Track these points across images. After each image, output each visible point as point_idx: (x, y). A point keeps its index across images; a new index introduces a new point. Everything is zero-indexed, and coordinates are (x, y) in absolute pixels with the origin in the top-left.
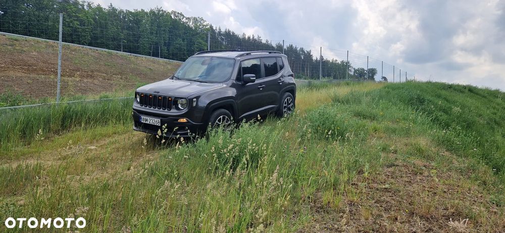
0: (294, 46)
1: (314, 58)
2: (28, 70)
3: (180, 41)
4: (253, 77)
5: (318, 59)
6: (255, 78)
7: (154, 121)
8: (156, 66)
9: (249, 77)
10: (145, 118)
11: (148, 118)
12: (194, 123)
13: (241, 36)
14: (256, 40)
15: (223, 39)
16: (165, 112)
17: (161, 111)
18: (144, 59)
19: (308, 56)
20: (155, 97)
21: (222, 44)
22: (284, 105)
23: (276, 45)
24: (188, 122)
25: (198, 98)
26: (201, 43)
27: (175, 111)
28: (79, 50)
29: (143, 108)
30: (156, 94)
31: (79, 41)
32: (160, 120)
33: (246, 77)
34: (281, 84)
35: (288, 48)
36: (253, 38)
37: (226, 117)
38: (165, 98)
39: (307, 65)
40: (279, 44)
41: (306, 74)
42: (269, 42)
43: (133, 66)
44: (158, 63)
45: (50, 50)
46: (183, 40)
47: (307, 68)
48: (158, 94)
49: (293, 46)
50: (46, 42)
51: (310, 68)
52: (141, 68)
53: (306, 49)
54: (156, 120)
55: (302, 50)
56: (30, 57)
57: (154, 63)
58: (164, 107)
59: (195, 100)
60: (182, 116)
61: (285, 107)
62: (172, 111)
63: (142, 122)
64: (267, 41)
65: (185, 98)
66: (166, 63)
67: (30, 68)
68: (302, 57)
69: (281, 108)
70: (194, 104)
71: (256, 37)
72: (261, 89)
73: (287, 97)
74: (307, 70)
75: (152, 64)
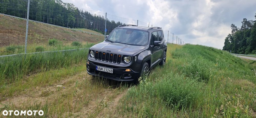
3: (60, 15)
7: (107, 70)
8: (49, 28)
9: (157, 43)
10: (100, 67)
11: (103, 68)
12: (135, 72)
13: (93, 15)
14: (101, 18)
15: (84, 16)
16: (116, 64)
17: (112, 64)
18: (42, 24)
20: (108, 54)
21: (83, 19)
22: (164, 58)
23: (112, 21)
24: (132, 71)
26: (72, 17)
27: (123, 64)
29: (98, 61)
30: (109, 52)
32: (113, 70)
36: (100, 16)
37: (147, 67)
38: (116, 55)
43: (35, 28)
44: (50, 27)
46: (62, 15)
48: (110, 52)
49: (120, 22)
52: (41, 29)
54: (109, 69)
57: (48, 27)
58: (115, 61)
59: (136, 57)
60: (128, 68)
62: (121, 64)
63: (98, 70)
65: (131, 56)
66: (54, 27)
69: (163, 60)
70: (136, 60)
71: (101, 16)
75: (47, 27)
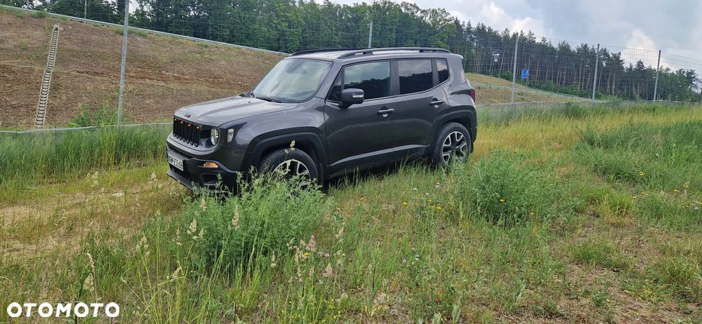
0: (590, 47)
1: (626, 65)
2: (213, 82)
3: (410, 44)
4: (360, 94)
5: (634, 67)
6: (361, 96)
7: (177, 162)
9: (350, 95)
10: (170, 156)
11: (173, 158)
12: (229, 171)
13: (501, 34)
17: (187, 147)
19: (616, 61)
20: (185, 122)
21: (472, 46)
22: (444, 145)
24: (220, 168)
25: (237, 128)
27: (205, 147)
28: (275, 58)
29: (174, 141)
30: (186, 118)
31: (287, 48)
32: (182, 162)
33: (346, 94)
34: (436, 106)
35: (579, 50)
36: (522, 34)
37: (299, 163)
38: (193, 125)
39: (612, 77)
40: (564, 43)
41: (608, 91)
42: (548, 41)
45: (241, 59)
46: (415, 42)
47: (611, 81)
48: (188, 118)
50: (238, 48)
51: (617, 81)
53: (611, 52)
54: (179, 160)
55: (605, 52)
56: (219, 67)
58: (193, 141)
59: (231, 131)
60: (210, 157)
61: (446, 150)
62: (200, 147)
63: (169, 162)
64: (544, 40)
65: (215, 128)
67: (216, 80)
68: (604, 64)
69: (436, 150)
70: (230, 138)
72: (385, 116)
73: (451, 131)
74: (611, 85)
